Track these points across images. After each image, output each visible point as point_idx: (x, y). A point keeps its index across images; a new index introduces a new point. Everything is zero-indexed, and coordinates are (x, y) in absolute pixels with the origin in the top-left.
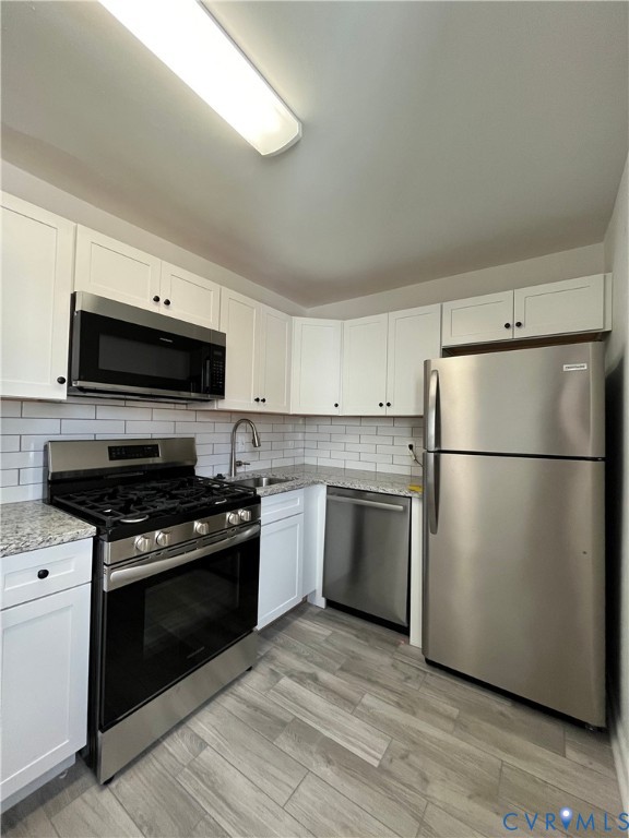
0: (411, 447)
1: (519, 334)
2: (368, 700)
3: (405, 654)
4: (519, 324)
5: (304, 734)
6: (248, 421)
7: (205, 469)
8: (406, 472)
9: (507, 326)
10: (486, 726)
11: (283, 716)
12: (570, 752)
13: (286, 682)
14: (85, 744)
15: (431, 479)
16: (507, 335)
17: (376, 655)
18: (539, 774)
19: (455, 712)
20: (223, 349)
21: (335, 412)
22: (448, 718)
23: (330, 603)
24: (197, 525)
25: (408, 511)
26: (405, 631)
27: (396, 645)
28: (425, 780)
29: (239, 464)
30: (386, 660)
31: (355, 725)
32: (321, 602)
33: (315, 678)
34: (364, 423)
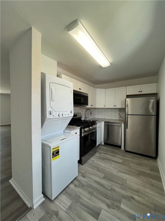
0: (119, 114)
1: (141, 93)
2: (117, 156)
3: (121, 150)
4: (141, 91)
5: (109, 160)
6: (89, 110)
7: (83, 119)
8: (118, 119)
9: (139, 92)
10: (137, 158)
11: (104, 158)
12: (150, 161)
13: (102, 154)
14: (79, 159)
15: (127, 120)
16: (139, 93)
17: (116, 150)
18: (146, 163)
19: (132, 157)
20: (88, 97)
21: (104, 107)
22: (131, 157)
23: (105, 143)
24: (91, 127)
25: (121, 126)
26: (120, 147)
27: (119, 149)
28: (129, 164)
29: (87, 118)
30: (118, 151)
31: (116, 158)
32: (103, 143)
33: (107, 154)
34: (109, 109)
